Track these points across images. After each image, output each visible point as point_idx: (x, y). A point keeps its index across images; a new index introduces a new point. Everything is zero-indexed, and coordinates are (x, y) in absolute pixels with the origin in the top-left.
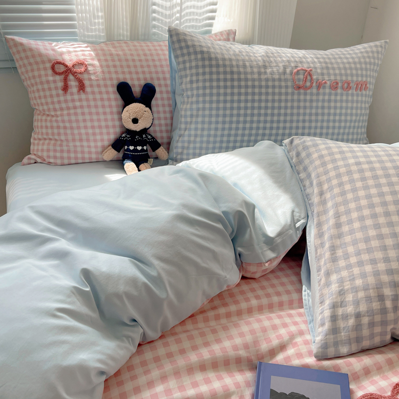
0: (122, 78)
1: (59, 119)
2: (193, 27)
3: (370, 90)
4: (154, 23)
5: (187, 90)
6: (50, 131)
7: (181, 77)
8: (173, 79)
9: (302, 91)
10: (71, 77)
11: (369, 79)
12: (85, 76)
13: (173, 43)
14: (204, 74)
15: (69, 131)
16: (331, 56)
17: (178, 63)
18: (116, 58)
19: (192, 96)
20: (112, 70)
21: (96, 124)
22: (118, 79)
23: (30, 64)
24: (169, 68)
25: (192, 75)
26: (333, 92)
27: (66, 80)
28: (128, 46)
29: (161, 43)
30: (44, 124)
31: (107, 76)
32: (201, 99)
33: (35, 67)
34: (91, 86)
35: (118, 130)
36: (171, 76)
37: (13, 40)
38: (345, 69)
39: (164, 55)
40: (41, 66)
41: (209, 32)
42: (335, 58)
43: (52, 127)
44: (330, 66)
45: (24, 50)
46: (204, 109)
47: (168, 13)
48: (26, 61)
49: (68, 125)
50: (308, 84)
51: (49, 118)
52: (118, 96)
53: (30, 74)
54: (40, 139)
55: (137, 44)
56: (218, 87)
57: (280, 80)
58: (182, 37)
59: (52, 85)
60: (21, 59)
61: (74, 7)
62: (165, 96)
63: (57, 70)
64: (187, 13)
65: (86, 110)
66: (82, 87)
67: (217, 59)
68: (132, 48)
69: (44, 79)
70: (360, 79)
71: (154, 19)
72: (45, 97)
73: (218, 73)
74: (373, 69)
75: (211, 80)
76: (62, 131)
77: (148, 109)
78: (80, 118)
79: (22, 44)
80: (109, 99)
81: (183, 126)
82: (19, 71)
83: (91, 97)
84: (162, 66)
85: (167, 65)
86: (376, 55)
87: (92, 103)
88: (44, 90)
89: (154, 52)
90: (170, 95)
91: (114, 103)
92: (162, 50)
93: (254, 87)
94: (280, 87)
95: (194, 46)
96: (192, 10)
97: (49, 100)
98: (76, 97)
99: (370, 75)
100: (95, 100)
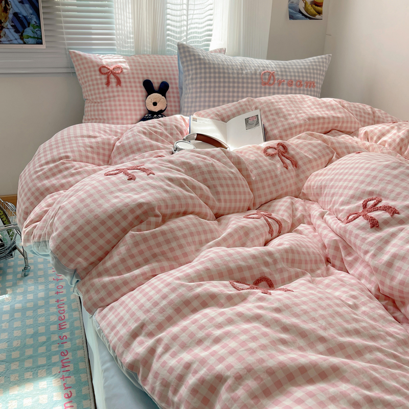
0: (146, 77)
1: (103, 104)
3: (317, 88)
4: (168, 43)
5: (189, 84)
6: (96, 113)
7: (186, 76)
9: (267, 86)
10: (112, 76)
11: (316, 80)
12: (121, 76)
13: (180, 53)
14: (201, 73)
15: (109, 113)
16: (289, 64)
17: (184, 67)
18: (142, 64)
19: (193, 88)
20: (139, 72)
21: (128, 108)
22: (143, 78)
23: (85, 68)
24: (178, 72)
25: (192, 74)
26: (289, 87)
27: (108, 78)
28: (150, 58)
29: (173, 56)
30: (92, 108)
31: (136, 76)
32: (198, 90)
33: (88, 70)
34: (125, 82)
35: (143, 113)
36: (179, 77)
37: (74, 52)
38: (298, 72)
39: (175, 63)
40: (92, 69)
41: (207, 50)
42: (292, 65)
43: (98, 110)
44: (287, 70)
45: (81, 59)
46: (200, 97)
47: (178, 36)
48: (82, 66)
49: (109, 108)
50: (272, 81)
51: (96, 104)
53: (85, 75)
54: (89, 120)
55: (156, 56)
56: (210, 82)
57: (252, 78)
58: (186, 49)
59: (99, 82)
60: (79, 65)
62: (175, 90)
63: (103, 72)
64: (191, 37)
65: (121, 98)
66: (119, 82)
67: (209, 64)
68: (153, 59)
69: (94, 77)
70: (309, 79)
71: (168, 40)
72: (94, 89)
73: (210, 73)
74: (320, 74)
75: (205, 78)
76: (105, 112)
77: (163, 97)
78: (117, 103)
79: (80, 55)
80: (137, 91)
81: (186, 109)
82: (77, 73)
83: (125, 89)
84: (173, 70)
85: (177, 70)
86: (321, 64)
87: (126, 94)
89: (168, 61)
90: (179, 90)
91: (140, 94)
92: (173, 60)
93: (234, 82)
94: (252, 83)
95: (194, 55)
96: (195, 35)
97: (97, 91)
98: (115, 89)
99: (317, 78)
100: (127, 91)
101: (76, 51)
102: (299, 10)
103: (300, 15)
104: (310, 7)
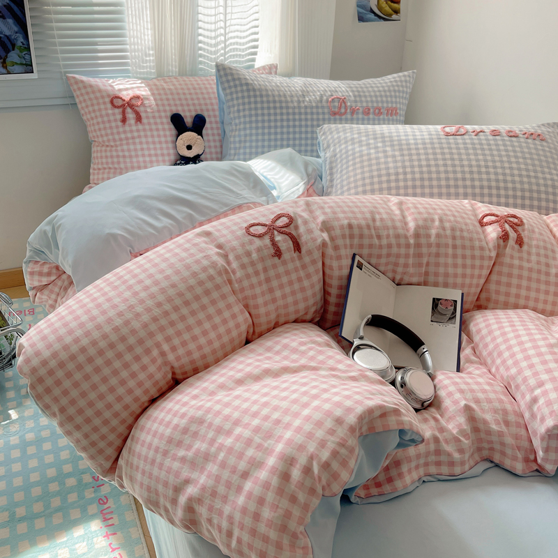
0: (174, 110)
1: (119, 148)
2: (236, 62)
3: (400, 116)
4: (200, 59)
5: (235, 118)
6: (110, 160)
7: (229, 107)
8: (222, 110)
9: (337, 117)
10: (129, 110)
11: (398, 106)
12: (141, 109)
13: (221, 77)
14: (250, 103)
15: (128, 160)
16: (363, 86)
17: (226, 95)
18: (168, 92)
19: (240, 123)
20: (166, 102)
21: (153, 152)
22: (171, 111)
23: (90, 99)
24: (218, 101)
25: (239, 105)
26: (366, 117)
27: (124, 113)
28: (177, 81)
29: (209, 78)
30: (104, 154)
31: (161, 108)
32: (248, 126)
33: (95, 102)
34: (147, 117)
36: (220, 108)
37: (74, 78)
38: (376, 96)
39: (212, 88)
40: (101, 101)
41: (253, 66)
42: (367, 87)
43: (112, 157)
44: (362, 94)
45: (85, 87)
46: (251, 135)
47: (213, 49)
48: (86, 97)
49: (127, 154)
50: (343, 110)
51: (108, 149)
52: (172, 126)
53: (91, 109)
54: (99, 169)
55: (186, 79)
56: (263, 115)
57: (317, 107)
58: (228, 71)
59: (112, 118)
60: (82, 95)
61: (128, 46)
62: (214, 126)
63: (116, 104)
64: (231, 49)
65: (144, 140)
66: (139, 118)
67: (260, 90)
68: (182, 83)
69: (104, 112)
70: (390, 105)
71: (201, 56)
72: (105, 128)
73: (262, 102)
74: (403, 97)
75: (256, 109)
76: (121, 160)
77: (200, 137)
78: (138, 147)
79: (82, 82)
80: (164, 130)
81: (232, 152)
82: (79, 106)
83: (147, 127)
84: (210, 98)
85: (215, 98)
86: (404, 84)
87: (149, 133)
88: (103, 122)
89: (202, 86)
90: (219, 125)
91: (168, 133)
92: (210, 84)
93: (294, 114)
94: (318, 114)
95: (239, 79)
96: (235, 46)
97: (109, 131)
98: (134, 128)
99: (400, 102)
100: (151, 130)
101: (77, 76)
102: (371, 9)
103: (372, 16)
104: (384, 5)
